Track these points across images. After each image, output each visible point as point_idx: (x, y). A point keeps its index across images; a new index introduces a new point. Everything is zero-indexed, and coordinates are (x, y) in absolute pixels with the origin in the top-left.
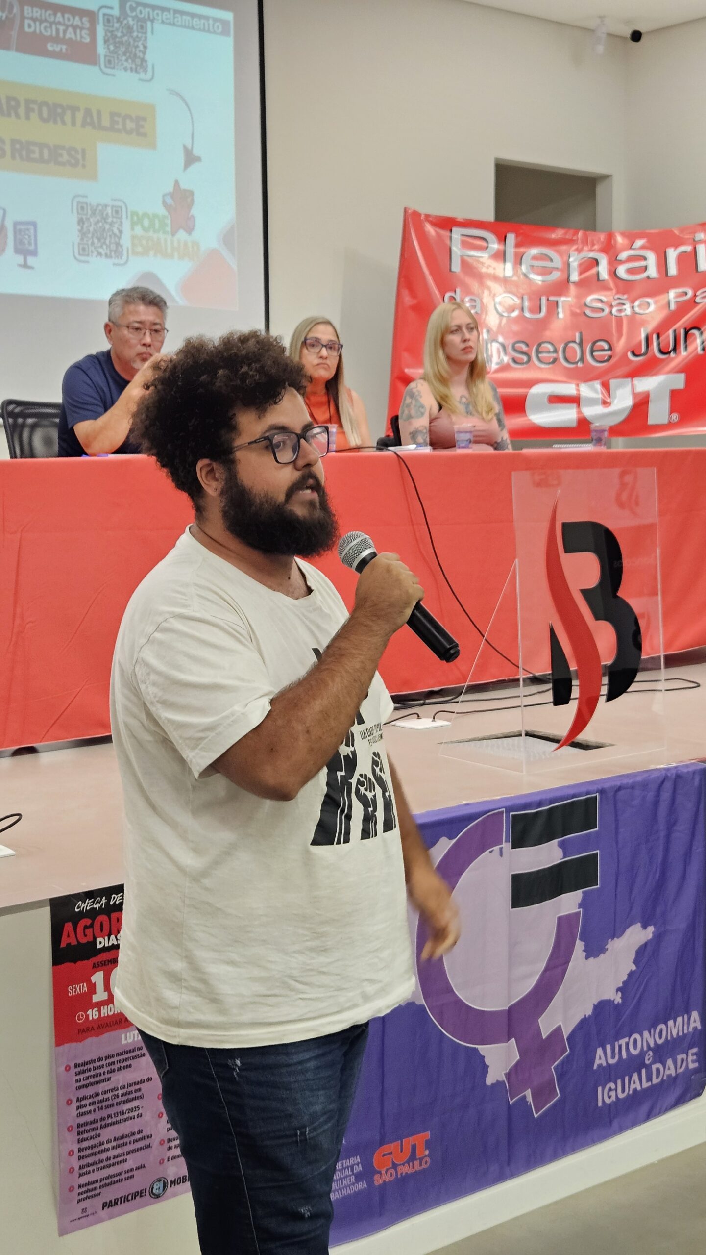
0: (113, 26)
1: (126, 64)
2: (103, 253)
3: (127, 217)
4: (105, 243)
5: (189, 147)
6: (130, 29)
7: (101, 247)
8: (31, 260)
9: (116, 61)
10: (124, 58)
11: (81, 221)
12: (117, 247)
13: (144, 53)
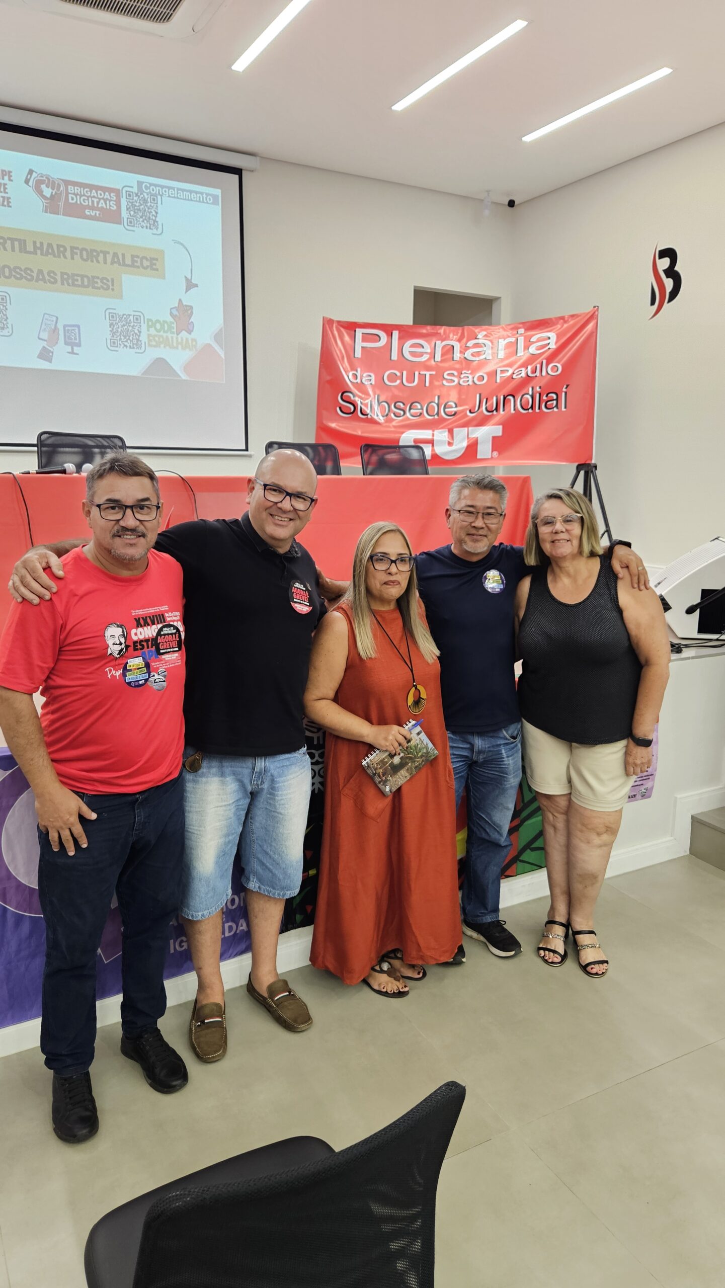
0: (133, 199)
1: (143, 224)
2: (128, 345)
3: (144, 323)
4: (129, 339)
5: (190, 278)
6: (145, 201)
7: (126, 341)
8: (76, 349)
9: (135, 222)
10: (141, 220)
11: (111, 325)
12: (137, 342)
13: (156, 217)
